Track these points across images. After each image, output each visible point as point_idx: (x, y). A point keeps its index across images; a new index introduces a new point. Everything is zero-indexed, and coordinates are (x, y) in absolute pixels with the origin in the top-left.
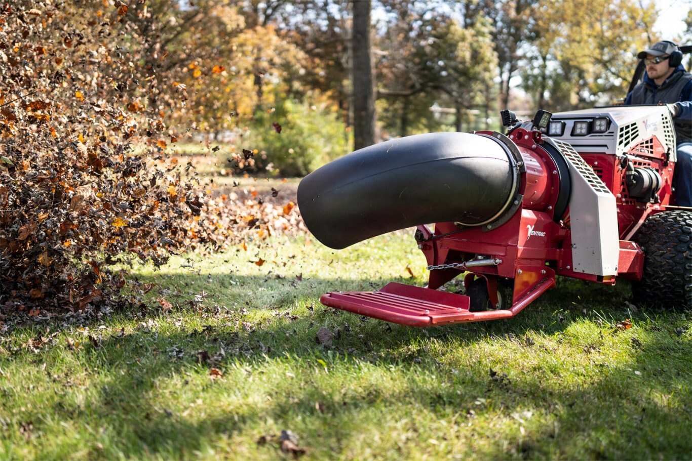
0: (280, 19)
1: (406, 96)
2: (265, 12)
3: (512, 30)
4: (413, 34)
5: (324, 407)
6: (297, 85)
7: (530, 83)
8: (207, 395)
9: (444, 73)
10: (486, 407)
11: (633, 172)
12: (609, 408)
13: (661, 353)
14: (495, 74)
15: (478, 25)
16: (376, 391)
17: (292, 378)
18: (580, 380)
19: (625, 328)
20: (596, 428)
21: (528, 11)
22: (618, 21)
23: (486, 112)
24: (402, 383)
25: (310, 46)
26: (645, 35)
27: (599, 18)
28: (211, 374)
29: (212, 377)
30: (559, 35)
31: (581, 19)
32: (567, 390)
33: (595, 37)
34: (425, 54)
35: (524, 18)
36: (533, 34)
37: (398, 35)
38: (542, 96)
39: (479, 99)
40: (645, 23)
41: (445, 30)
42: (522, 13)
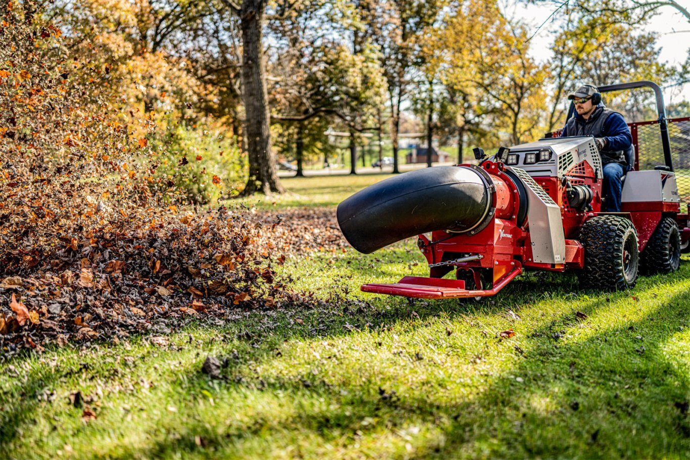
0: (170, 46)
1: (300, 121)
2: (154, 39)
3: (400, 57)
4: (304, 61)
5: (206, 442)
6: (190, 113)
7: (419, 106)
8: (76, 440)
9: (337, 98)
10: (374, 427)
11: (571, 189)
12: (493, 416)
13: (541, 358)
14: (384, 98)
15: (367, 52)
16: (262, 419)
17: (174, 413)
18: (465, 391)
19: (509, 337)
20: (480, 438)
21: (413, 39)
22: (495, 48)
23: (379, 135)
24: (289, 408)
25: (201, 72)
26: (519, 61)
27: (478, 45)
28: (83, 416)
29: (84, 420)
30: (443, 61)
31: (461, 46)
32: (453, 402)
33: (476, 63)
34: (317, 80)
35: (411, 45)
36: (419, 60)
37: (290, 61)
38: (430, 118)
39: (371, 123)
40: (519, 50)
41: (336, 57)
42: (408, 40)
